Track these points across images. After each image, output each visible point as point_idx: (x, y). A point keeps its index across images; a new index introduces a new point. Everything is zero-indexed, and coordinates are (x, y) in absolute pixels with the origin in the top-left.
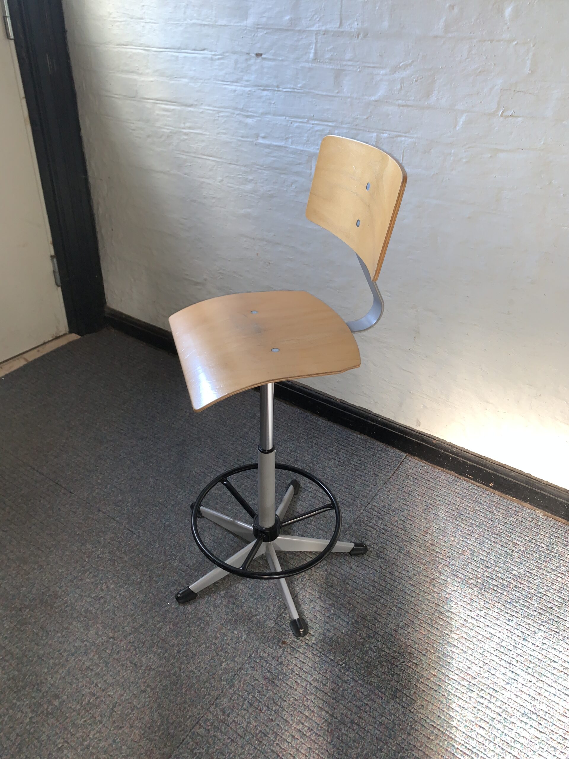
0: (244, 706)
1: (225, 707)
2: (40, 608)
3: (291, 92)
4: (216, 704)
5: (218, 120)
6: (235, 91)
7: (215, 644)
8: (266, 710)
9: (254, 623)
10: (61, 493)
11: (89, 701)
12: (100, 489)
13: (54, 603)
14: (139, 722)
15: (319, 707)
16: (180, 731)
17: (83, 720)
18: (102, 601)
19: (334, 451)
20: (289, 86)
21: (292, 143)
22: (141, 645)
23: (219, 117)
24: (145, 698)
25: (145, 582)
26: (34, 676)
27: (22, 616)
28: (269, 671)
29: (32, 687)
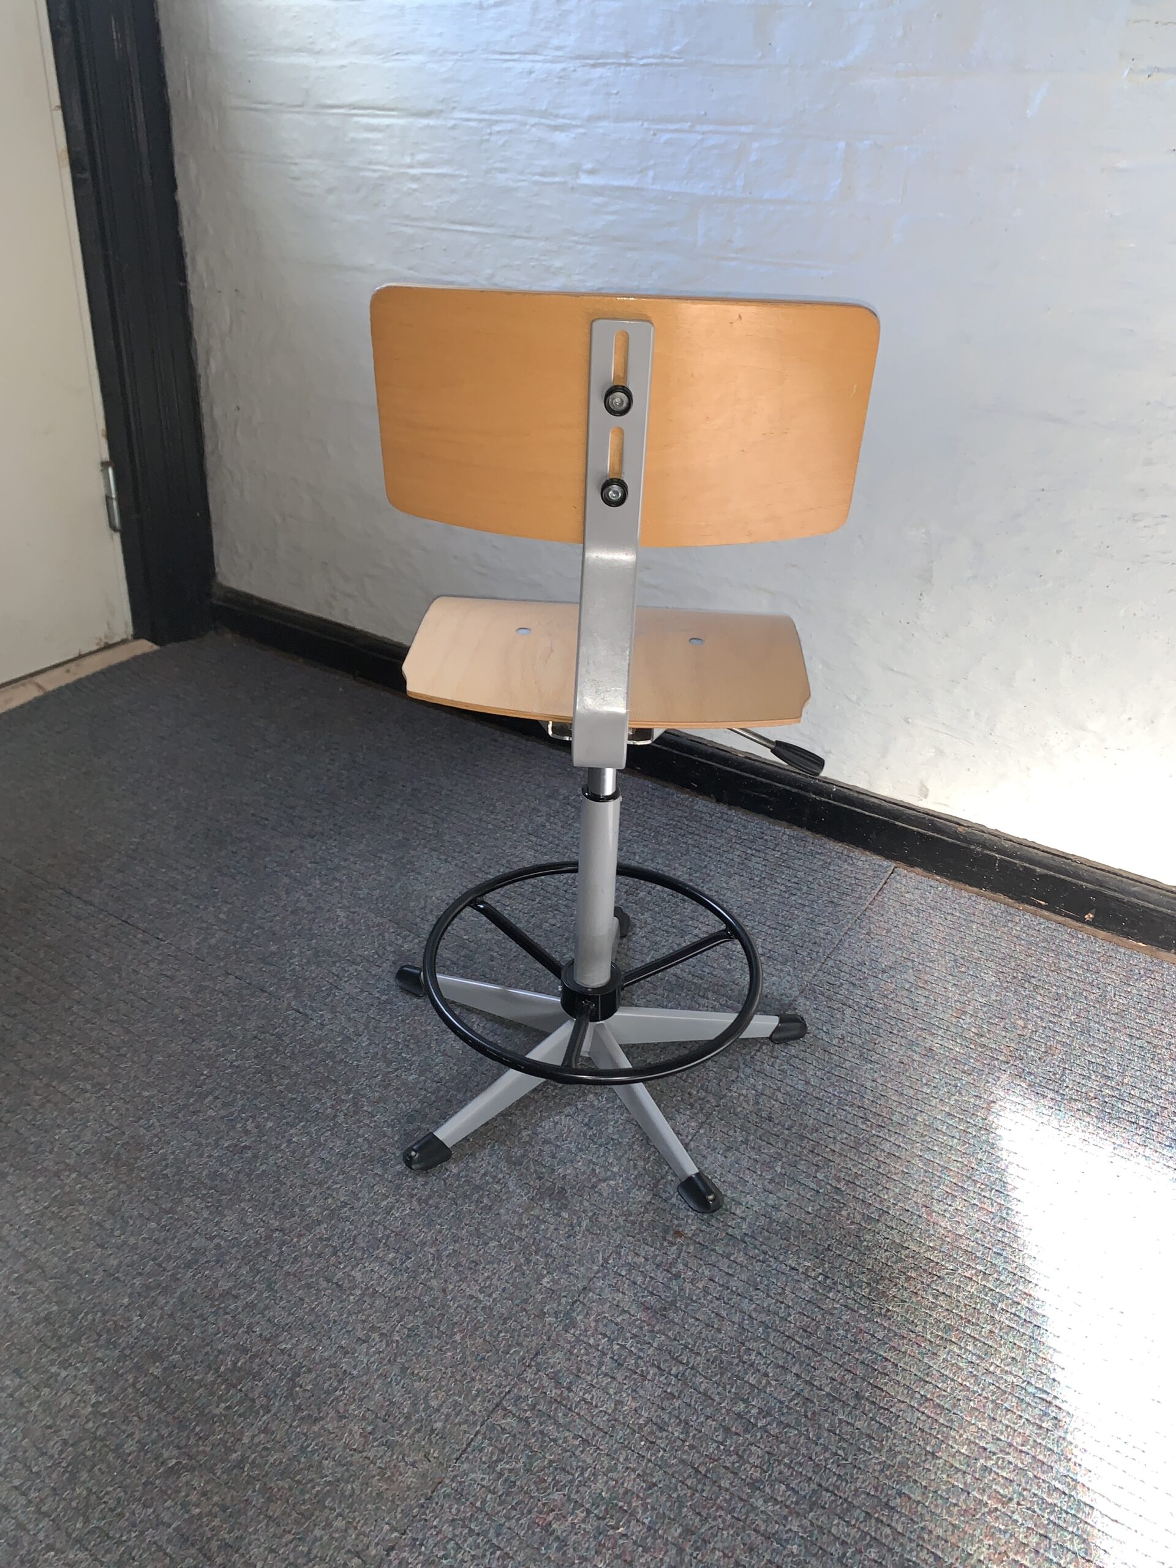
0: (604, 1368)
1: (560, 1371)
2: (104, 1169)
3: (657, 64)
4: (538, 1364)
5: (488, 141)
6: (530, 72)
7: (519, 1238)
8: (655, 1375)
9: (605, 1194)
10: (136, 941)
11: (235, 1363)
12: (226, 931)
13: (136, 1159)
14: (360, 1407)
15: (778, 1366)
16: (460, 1424)
17: (223, 1405)
18: (249, 1154)
19: (737, 860)
20: (651, 52)
21: (655, 179)
22: (346, 1245)
23: (490, 134)
24: (367, 1354)
25: (345, 1115)
26: (99, 1314)
27: (62, 1187)
28: (652, 1294)
29: (96, 1337)
